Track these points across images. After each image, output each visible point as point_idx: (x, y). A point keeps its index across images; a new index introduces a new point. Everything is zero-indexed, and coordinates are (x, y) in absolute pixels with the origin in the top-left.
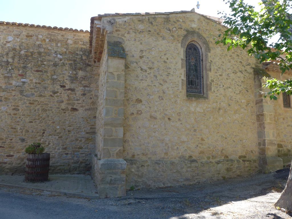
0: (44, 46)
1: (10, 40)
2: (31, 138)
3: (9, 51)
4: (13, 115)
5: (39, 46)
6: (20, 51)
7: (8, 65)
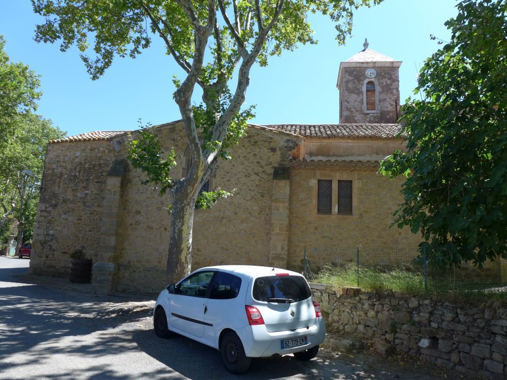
0: (104, 158)
1: (78, 155)
2: (90, 246)
3: (77, 166)
4: (77, 225)
5: (100, 158)
6: (85, 165)
7: (75, 179)
